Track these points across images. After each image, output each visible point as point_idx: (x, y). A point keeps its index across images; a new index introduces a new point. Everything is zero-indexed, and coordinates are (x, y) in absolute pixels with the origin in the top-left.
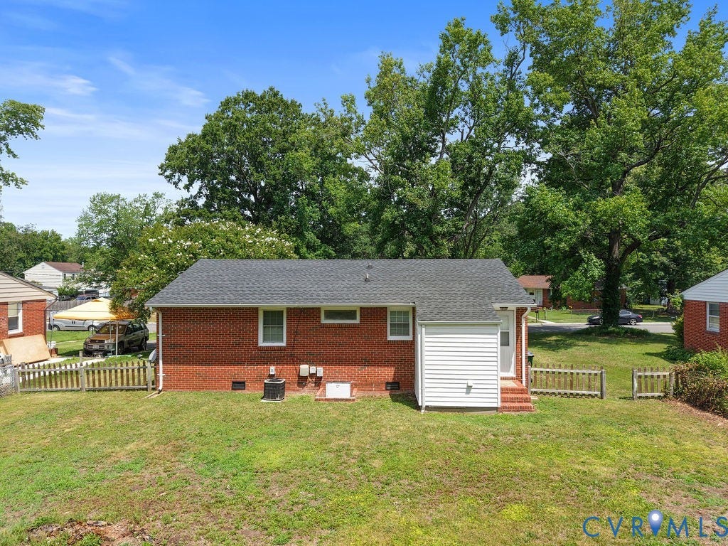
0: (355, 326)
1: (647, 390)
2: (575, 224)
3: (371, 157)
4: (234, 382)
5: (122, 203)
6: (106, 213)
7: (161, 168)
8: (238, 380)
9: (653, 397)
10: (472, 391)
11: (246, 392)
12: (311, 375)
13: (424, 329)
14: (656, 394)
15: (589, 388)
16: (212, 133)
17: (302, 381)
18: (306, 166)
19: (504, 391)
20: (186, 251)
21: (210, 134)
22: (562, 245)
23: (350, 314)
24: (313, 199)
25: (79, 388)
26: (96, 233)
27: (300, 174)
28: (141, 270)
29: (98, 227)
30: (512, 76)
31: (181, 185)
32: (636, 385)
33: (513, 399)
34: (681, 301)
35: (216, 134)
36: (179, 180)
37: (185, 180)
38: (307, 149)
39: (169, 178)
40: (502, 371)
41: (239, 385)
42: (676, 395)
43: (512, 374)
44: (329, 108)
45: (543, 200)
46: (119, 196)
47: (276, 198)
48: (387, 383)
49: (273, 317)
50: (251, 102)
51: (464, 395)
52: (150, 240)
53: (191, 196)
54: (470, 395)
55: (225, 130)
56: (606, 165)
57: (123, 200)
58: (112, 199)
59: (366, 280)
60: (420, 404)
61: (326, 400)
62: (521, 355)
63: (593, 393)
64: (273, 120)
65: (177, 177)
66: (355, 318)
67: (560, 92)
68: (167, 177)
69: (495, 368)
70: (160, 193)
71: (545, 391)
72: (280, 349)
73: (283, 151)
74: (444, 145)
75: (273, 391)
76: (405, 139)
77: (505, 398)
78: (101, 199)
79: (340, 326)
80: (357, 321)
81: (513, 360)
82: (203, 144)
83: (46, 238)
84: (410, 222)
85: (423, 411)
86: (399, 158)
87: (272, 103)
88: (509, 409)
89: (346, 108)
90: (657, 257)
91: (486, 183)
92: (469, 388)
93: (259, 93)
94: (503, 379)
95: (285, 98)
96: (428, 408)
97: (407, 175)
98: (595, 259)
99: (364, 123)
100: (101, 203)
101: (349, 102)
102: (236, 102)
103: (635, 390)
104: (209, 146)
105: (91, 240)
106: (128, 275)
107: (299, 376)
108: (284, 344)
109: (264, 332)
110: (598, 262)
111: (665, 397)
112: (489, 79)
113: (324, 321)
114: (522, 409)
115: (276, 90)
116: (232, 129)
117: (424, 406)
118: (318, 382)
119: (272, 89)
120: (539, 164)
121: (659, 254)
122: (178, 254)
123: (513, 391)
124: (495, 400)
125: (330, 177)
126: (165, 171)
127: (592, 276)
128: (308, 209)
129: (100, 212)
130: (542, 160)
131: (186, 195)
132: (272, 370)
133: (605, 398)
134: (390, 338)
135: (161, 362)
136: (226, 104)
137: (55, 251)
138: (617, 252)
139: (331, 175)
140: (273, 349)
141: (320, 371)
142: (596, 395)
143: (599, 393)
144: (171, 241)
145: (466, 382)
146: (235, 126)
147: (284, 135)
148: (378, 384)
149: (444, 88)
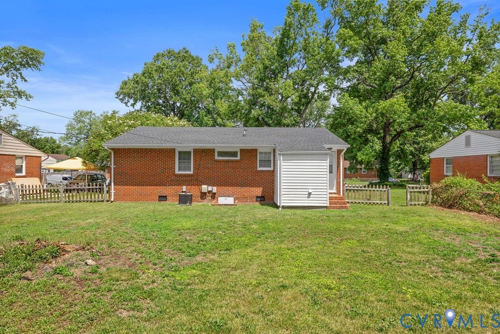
0: (236, 161)
1: (415, 200)
2: (366, 117)
3: (244, 81)
4: (160, 196)
5: (93, 116)
6: (84, 122)
7: (117, 94)
8: (163, 195)
9: (419, 205)
10: (311, 196)
11: (167, 202)
12: (209, 192)
13: (281, 157)
14: (421, 203)
15: (381, 199)
16: (148, 72)
17: (203, 195)
18: (204, 93)
19: (331, 198)
20: (130, 126)
21: (147, 73)
22: (358, 129)
23: (234, 154)
24: (209, 113)
25: (59, 201)
26: (78, 134)
27: (201, 98)
28: (102, 139)
29: (78, 130)
30: (328, 34)
31: (129, 104)
32: (409, 197)
33: (336, 202)
34: (429, 159)
35: (150, 73)
36: (128, 101)
37: (132, 101)
38: (205, 83)
39: (122, 100)
40: (330, 189)
41: (163, 198)
42: (433, 202)
43: (334, 191)
44: (219, 53)
45: (347, 102)
46: (91, 112)
47: (186, 112)
48: (257, 197)
49: (185, 155)
50: (172, 55)
51: (306, 199)
52: (108, 122)
53: (135, 110)
54: (311, 199)
55: (156, 71)
56: (383, 83)
57: (94, 114)
58: (87, 113)
59: (244, 135)
60: (279, 205)
61: (219, 205)
62: (340, 179)
63: (383, 202)
64: (184, 66)
65: (127, 100)
66: (237, 157)
67: (357, 40)
68: (121, 99)
69: (326, 187)
70: (116, 111)
71: (354, 201)
72: (189, 175)
73: (191, 84)
74: (288, 73)
75: (185, 199)
76: (266, 68)
77: (331, 202)
78: (81, 114)
79: (228, 161)
80: (238, 158)
81: (335, 182)
82: (143, 78)
83: (47, 142)
84: (268, 118)
85: (280, 209)
86: (262, 80)
87: (185, 56)
88: (334, 208)
89: (230, 51)
90: (408, 147)
91: (313, 97)
92: (310, 194)
93: (176, 51)
94: (330, 193)
95: (192, 54)
96: (283, 207)
97: (267, 89)
98: (377, 140)
99: (240, 61)
100: (80, 116)
101: (231, 47)
102: (163, 56)
103: (408, 200)
104: (146, 80)
105: (74, 138)
106: (94, 142)
107: (201, 192)
108: (191, 172)
109: (179, 165)
110: (378, 141)
111: (426, 204)
112: (315, 35)
113: (217, 158)
114: (342, 207)
115: (186, 49)
116: (160, 70)
117: (281, 206)
118: (214, 196)
119: (184, 49)
120: (342, 89)
121: (409, 145)
122: (126, 128)
123: (335, 198)
124: (326, 202)
125: (219, 100)
126: (120, 96)
127: (375, 149)
128: (205, 118)
129: (80, 122)
130: (344, 87)
131: (132, 109)
132: (184, 188)
133: (390, 205)
134: (259, 169)
135: (112, 184)
136: (157, 57)
137: (52, 149)
138: (388, 139)
139: (219, 99)
140: (185, 175)
141: (215, 189)
142: (385, 204)
143: (386, 202)
144: (122, 122)
145: (307, 190)
146: (162, 69)
147: (192, 75)
148: (251, 198)
149: (288, 38)
